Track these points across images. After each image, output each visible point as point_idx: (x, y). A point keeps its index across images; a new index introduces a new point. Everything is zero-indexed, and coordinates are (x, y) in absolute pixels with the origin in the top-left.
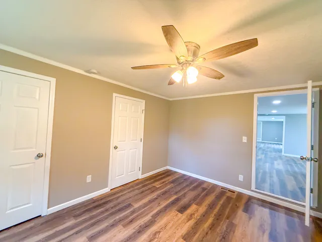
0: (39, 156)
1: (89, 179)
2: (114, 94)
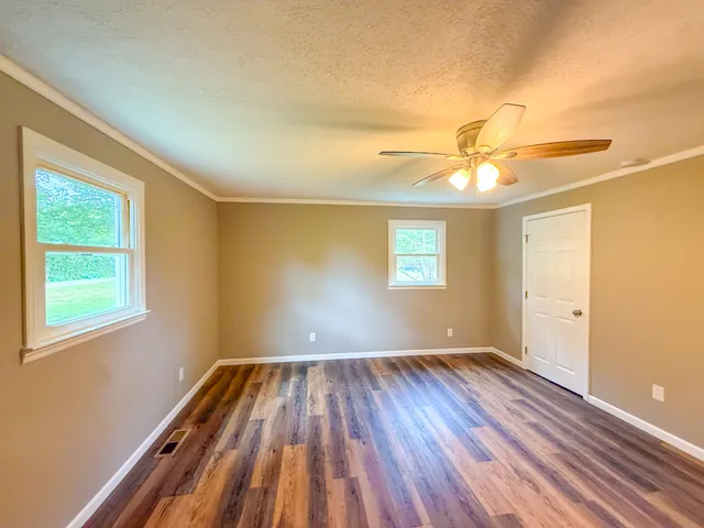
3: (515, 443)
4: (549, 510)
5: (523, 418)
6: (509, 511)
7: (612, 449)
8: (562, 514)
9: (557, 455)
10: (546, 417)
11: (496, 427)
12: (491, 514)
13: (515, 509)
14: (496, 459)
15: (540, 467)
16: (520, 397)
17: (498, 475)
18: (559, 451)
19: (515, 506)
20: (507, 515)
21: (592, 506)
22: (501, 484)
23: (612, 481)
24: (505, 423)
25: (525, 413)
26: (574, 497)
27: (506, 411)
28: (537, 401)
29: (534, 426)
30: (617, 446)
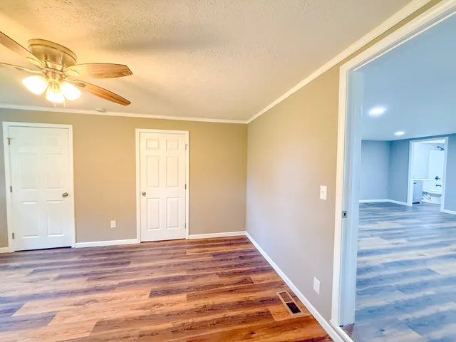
0: (66, 195)
1: (113, 224)
2: (136, 129)
3: (59, 294)
4: (109, 303)
5: (48, 279)
6: (94, 323)
7: (105, 260)
8: (114, 298)
9: (88, 280)
10: (62, 269)
11: (34, 297)
12: (87, 335)
13: (95, 320)
14: (58, 311)
15: (86, 292)
16: (31, 270)
17: (70, 317)
18: (87, 278)
19: (94, 318)
20: (96, 325)
21: (120, 285)
22: (76, 319)
23: (117, 271)
24: (38, 291)
25: (46, 275)
26: (112, 288)
27: (28, 284)
28: (46, 265)
29: (60, 278)
30: (105, 258)
